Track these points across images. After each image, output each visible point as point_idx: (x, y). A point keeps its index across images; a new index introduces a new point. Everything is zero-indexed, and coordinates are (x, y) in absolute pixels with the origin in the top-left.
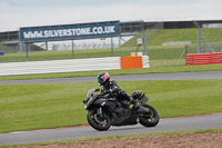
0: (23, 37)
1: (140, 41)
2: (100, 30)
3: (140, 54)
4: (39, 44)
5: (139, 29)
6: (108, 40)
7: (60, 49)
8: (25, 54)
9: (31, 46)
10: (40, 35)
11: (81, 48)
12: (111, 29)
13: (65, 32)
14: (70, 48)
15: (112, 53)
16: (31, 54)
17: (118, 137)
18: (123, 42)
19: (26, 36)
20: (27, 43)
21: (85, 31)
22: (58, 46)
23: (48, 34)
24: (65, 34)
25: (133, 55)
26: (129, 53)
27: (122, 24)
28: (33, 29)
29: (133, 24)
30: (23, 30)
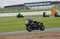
0: (25, 6)
1: (57, 7)
2: (46, 4)
3: (57, 10)
4: (29, 8)
5: (56, 3)
6: (48, 6)
7: (35, 9)
8: (25, 10)
9: (27, 8)
10: (29, 5)
11: (40, 9)
12: (49, 3)
13: (36, 4)
14: (38, 9)
15: (49, 10)
16: (27, 10)
17: (50, 32)
18: (52, 7)
19: (26, 5)
20: (26, 7)
21: (42, 4)
22: (34, 8)
23: (32, 5)
24: (36, 5)
25: (55, 10)
26: (54, 10)
27: (52, 2)
28: (28, 4)
29: (55, 2)
30: (25, 4)
